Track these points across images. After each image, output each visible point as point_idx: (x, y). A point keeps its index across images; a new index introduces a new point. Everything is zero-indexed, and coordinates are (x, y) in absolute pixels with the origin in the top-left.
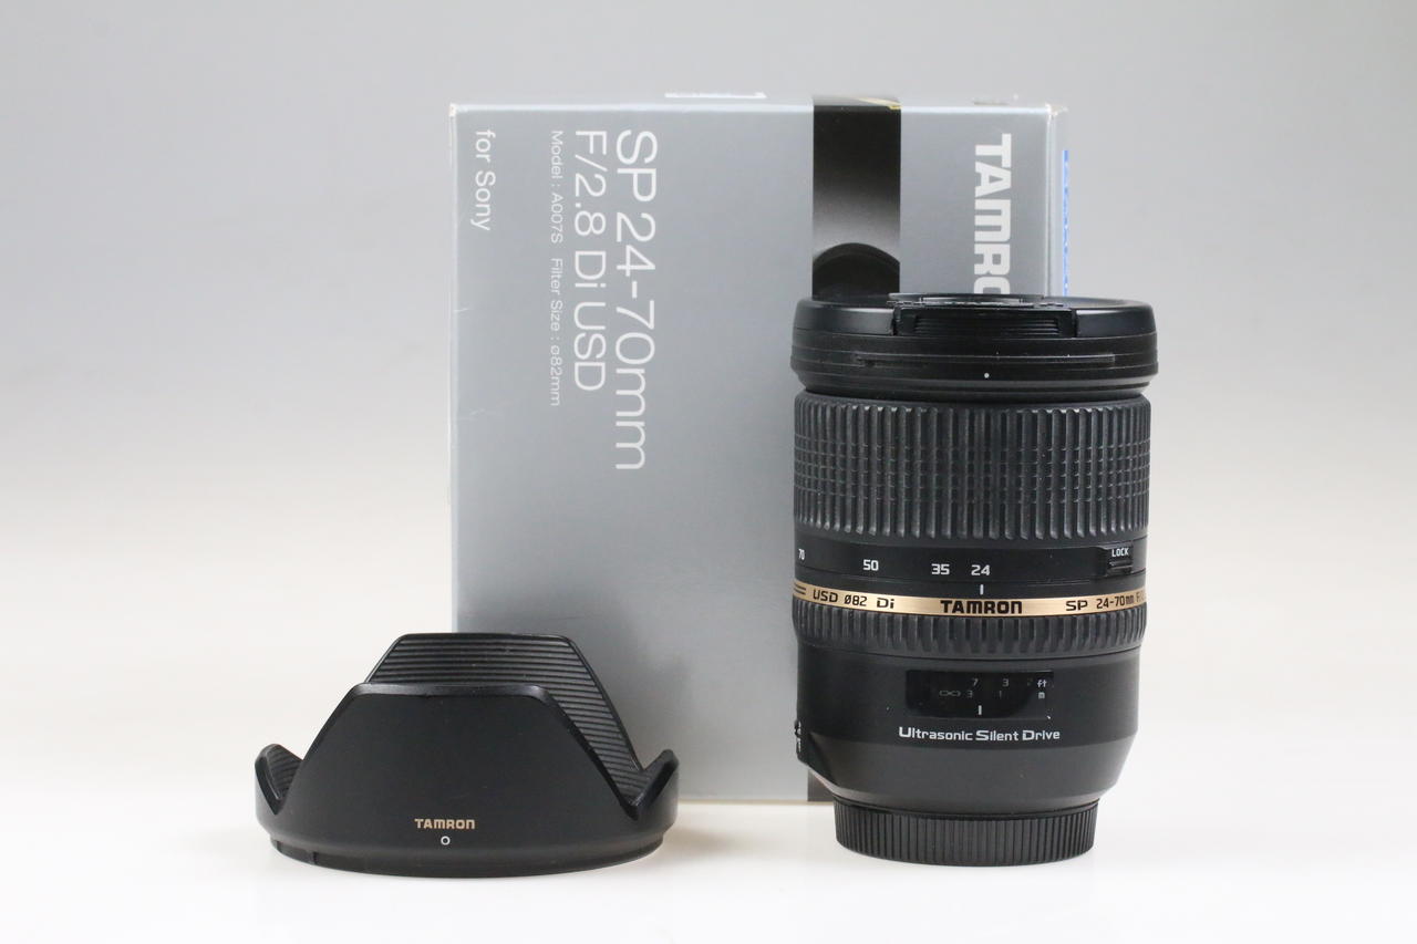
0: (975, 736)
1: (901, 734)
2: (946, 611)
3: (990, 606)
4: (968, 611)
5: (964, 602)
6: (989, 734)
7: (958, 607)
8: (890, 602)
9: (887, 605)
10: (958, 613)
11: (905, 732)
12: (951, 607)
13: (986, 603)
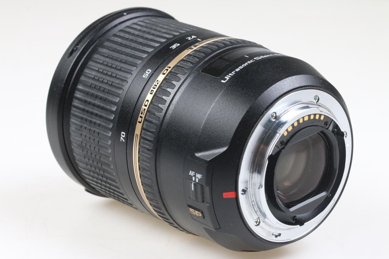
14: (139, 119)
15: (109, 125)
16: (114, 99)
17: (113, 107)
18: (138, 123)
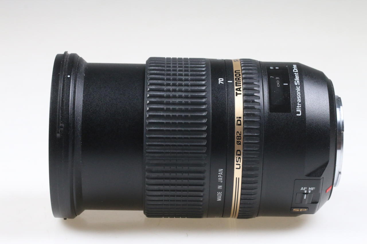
0: (298, 85)
1: (300, 115)
2: (241, 94)
3: (237, 79)
4: (241, 86)
5: (236, 87)
6: (296, 81)
7: (239, 89)
8: (238, 119)
9: (240, 120)
10: (241, 89)
11: (299, 113)
12: (238, 92)
13: (236, 80)
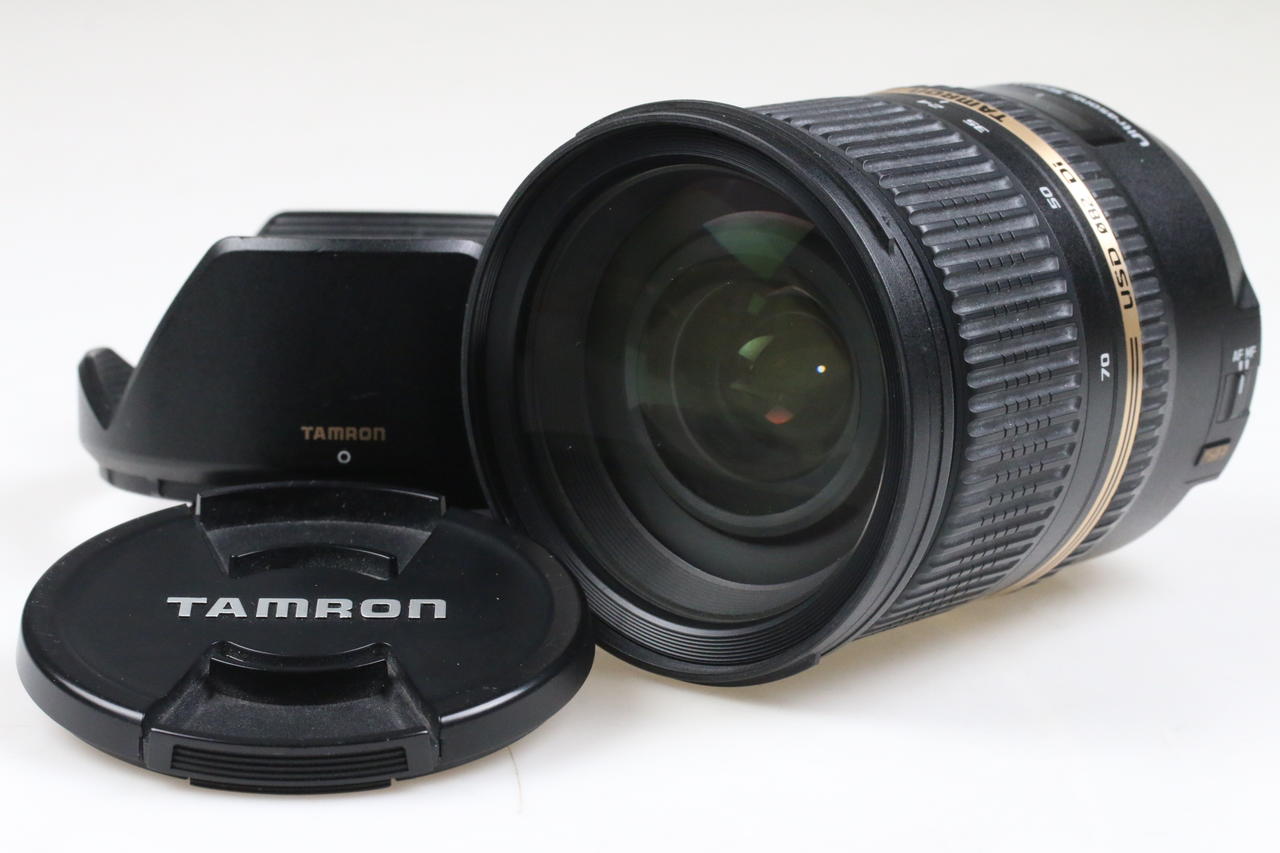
14: (1124, 300)
15: (1065, 358)
16: (1048, 289)
17: (1057, 311)
18: (1124, 312)
